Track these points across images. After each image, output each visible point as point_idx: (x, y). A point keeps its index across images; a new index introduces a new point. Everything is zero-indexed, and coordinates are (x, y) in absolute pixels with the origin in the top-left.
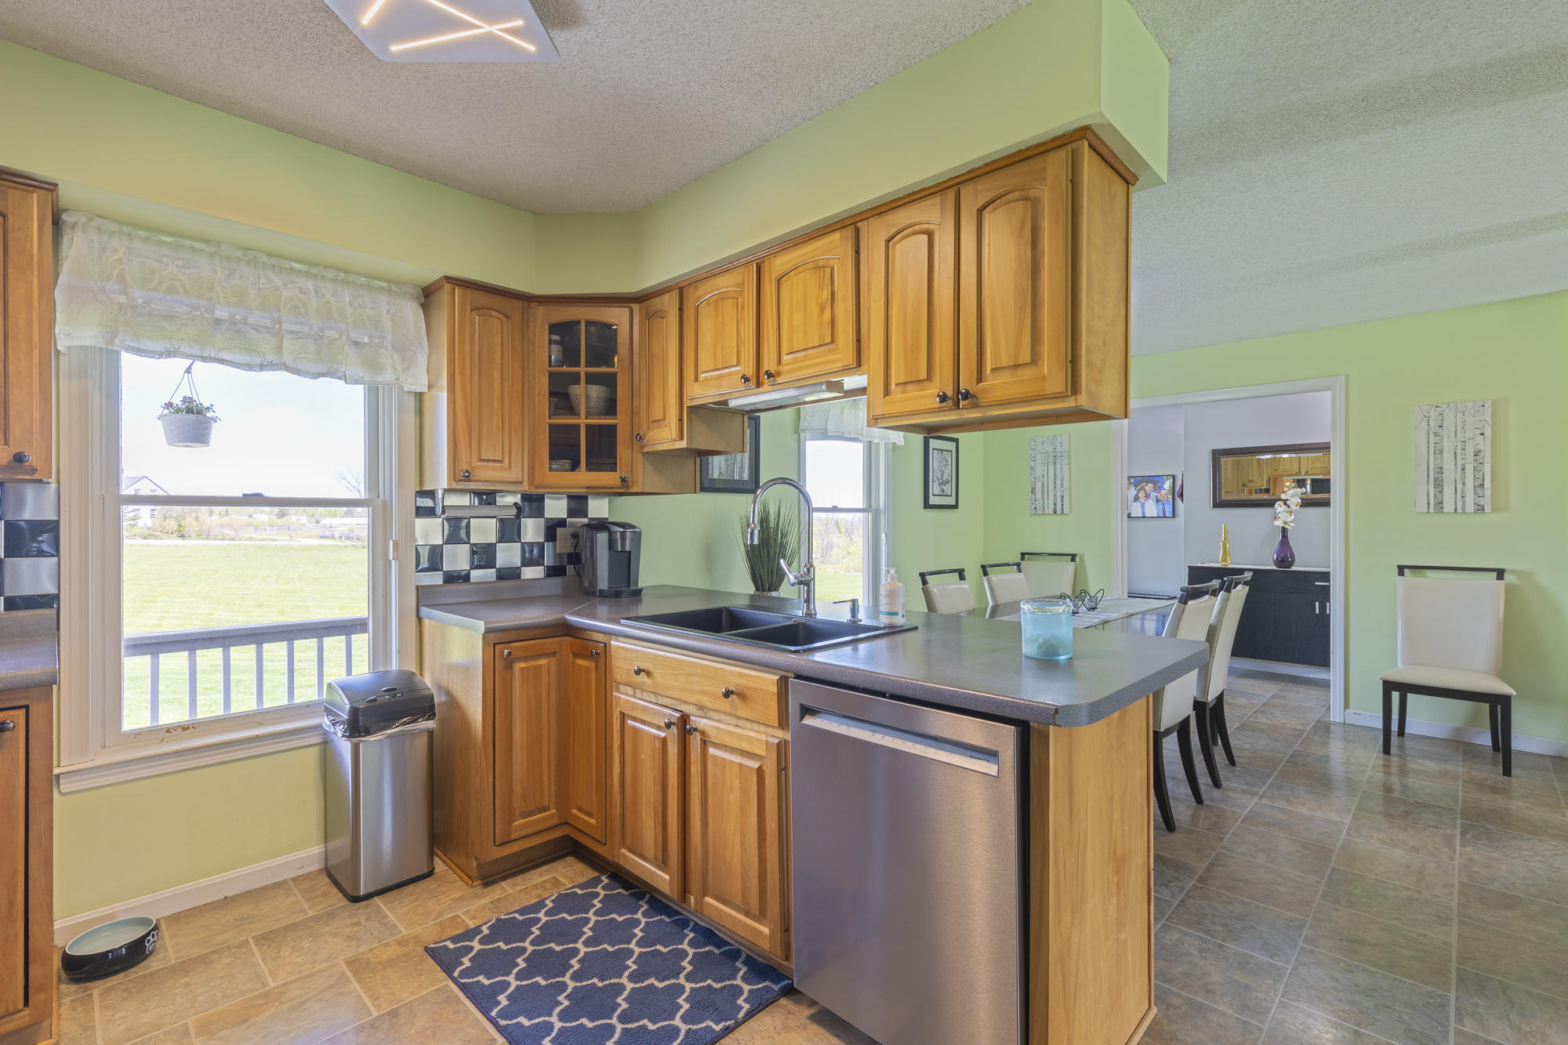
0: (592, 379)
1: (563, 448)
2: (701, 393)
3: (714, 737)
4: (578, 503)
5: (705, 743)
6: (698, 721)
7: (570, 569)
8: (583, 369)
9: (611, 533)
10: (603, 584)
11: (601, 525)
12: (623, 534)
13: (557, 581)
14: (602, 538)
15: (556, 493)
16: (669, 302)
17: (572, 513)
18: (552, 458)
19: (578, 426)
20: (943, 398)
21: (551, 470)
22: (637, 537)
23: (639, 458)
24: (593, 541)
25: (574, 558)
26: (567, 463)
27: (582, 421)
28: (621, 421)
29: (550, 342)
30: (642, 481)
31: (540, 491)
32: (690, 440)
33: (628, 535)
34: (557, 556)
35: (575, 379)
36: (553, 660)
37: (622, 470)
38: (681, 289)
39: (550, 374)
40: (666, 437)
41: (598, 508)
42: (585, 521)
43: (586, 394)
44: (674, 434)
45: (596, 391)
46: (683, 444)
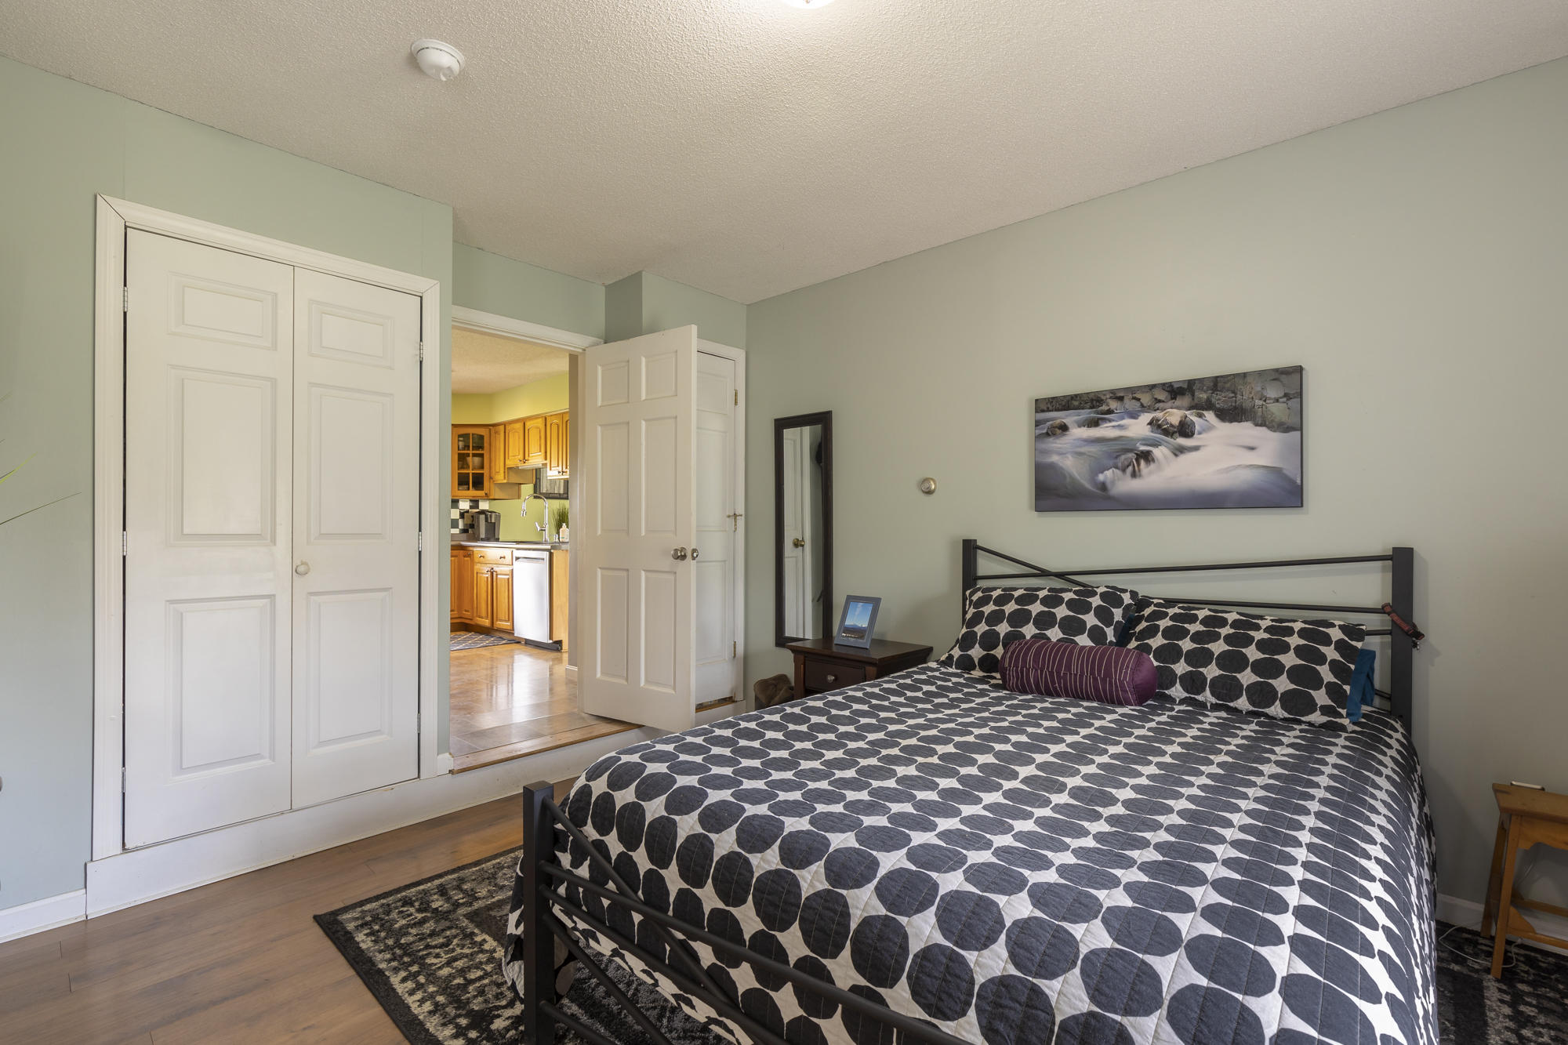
0: (474, 455)
1: (463, 481)
2: (510, 463)
3: (499, 573)
4: (475, 503)
5: (497, 575)
6: (495, 569)
7: (470, 531)
8: (471, 452)
9: (486, 516)
10: (483, 536)
11: (483, 512)
12: (491, 516)
13: (465, 535)
14: (482, 517)
15: (465, 498)
16: (502, 427)
17: (471, 507)
18: (459, 484)
19: (469, 473)
20: (559, 472)
21: (459, 490)
22: (498, 517)
23: (492, 485)
24: (478, 518)
25: (472, 526)
26: (466, 487)
27: (471, 471)
28: (485, 471)
29: (459, 441)
30: (496, 493)
31: (457, 498)
32: (508, 479)
33: (493, 516)
34: (465, 525)
35: (468, 455)
36: (456, 558)
37: (486, 490)
38: (505, 424)
39: (459, 454)
40: (500, 478)
41: (484, 505)
42: (478, 510)
43: (473, 461)
44: (502, 478)
45: (477, 460)
46: (505, 481)
